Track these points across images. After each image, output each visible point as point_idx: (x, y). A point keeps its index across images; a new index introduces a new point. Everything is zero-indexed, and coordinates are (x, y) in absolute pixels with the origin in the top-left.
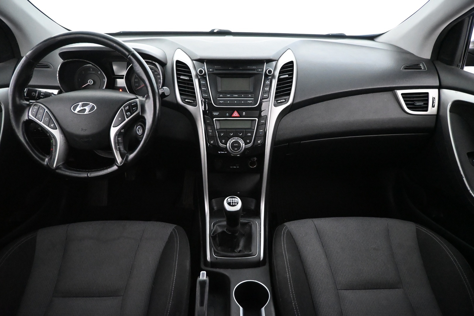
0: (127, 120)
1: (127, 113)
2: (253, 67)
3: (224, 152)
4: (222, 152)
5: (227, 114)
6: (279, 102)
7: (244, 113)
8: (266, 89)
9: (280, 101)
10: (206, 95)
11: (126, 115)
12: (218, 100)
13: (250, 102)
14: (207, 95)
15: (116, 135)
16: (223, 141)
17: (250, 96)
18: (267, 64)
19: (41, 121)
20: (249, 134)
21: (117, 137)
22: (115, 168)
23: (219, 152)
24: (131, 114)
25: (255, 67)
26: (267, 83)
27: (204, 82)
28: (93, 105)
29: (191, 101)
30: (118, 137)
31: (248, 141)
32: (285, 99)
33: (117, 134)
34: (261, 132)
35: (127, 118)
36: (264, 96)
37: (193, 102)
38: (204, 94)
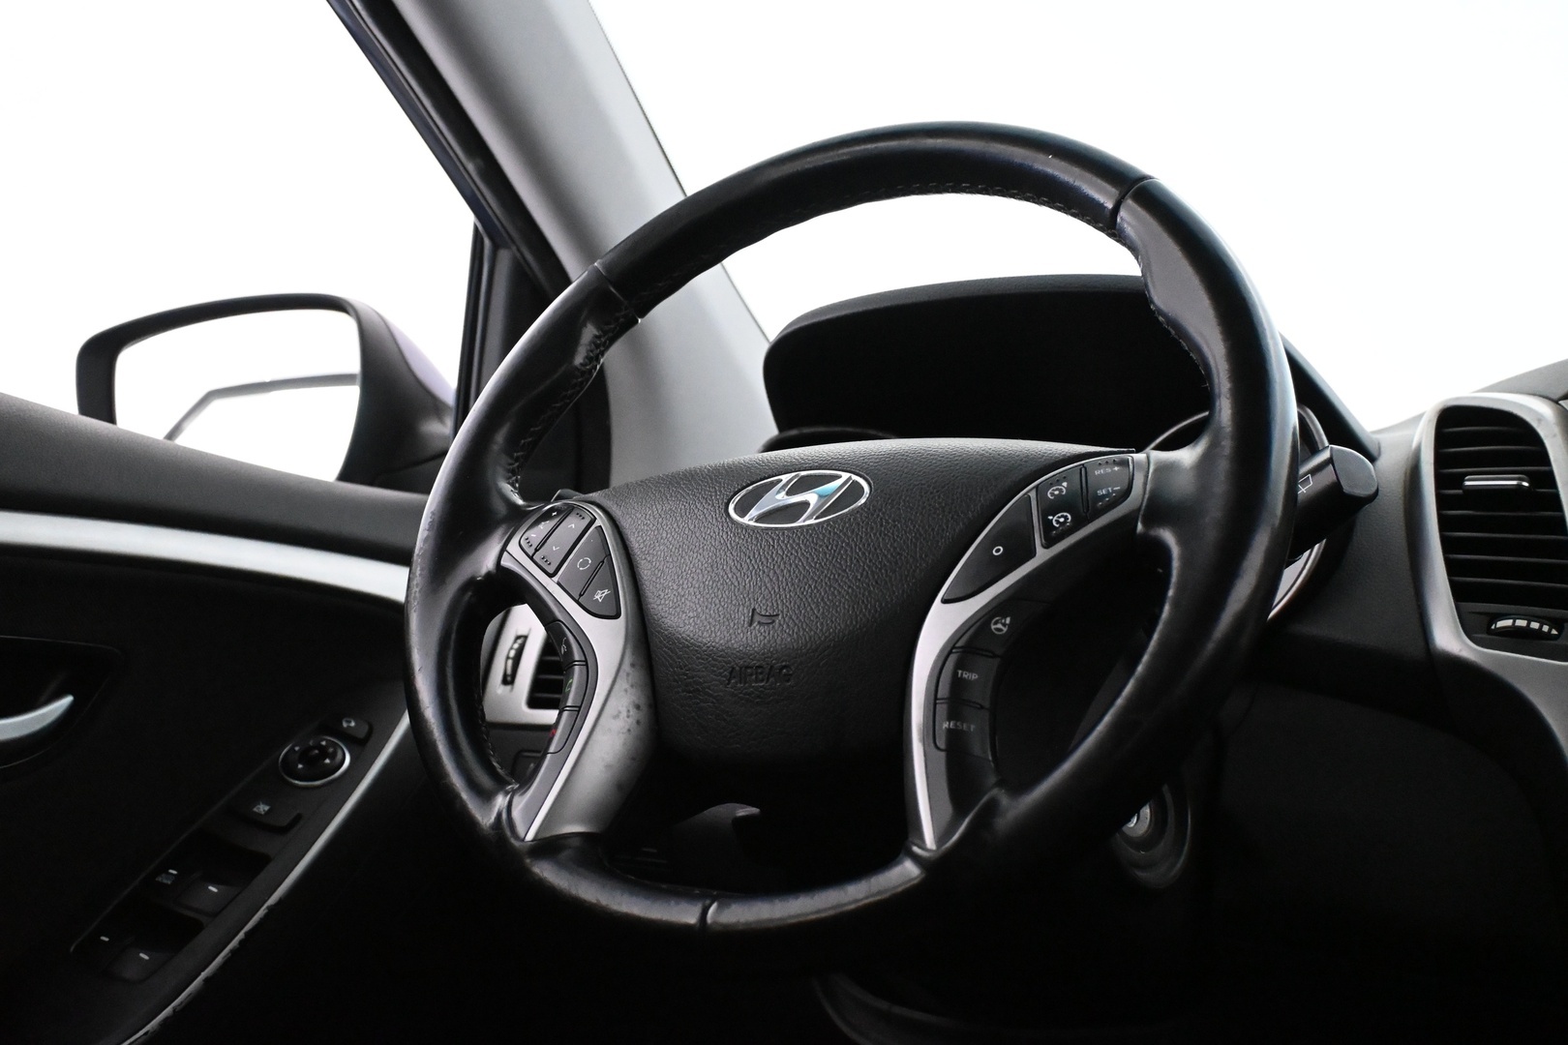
0: (1042, 555)
1: (1053, 519)
11: (1047, 526)
15: (950, 653)
19: (551, 576)
21: (953, 659)
22: (907, 871)
24: (1079, 523)
28: (855, 483)
30: (960, 665)
33: (959, 644)
35: (1047, 545)
37: (1554, 632)
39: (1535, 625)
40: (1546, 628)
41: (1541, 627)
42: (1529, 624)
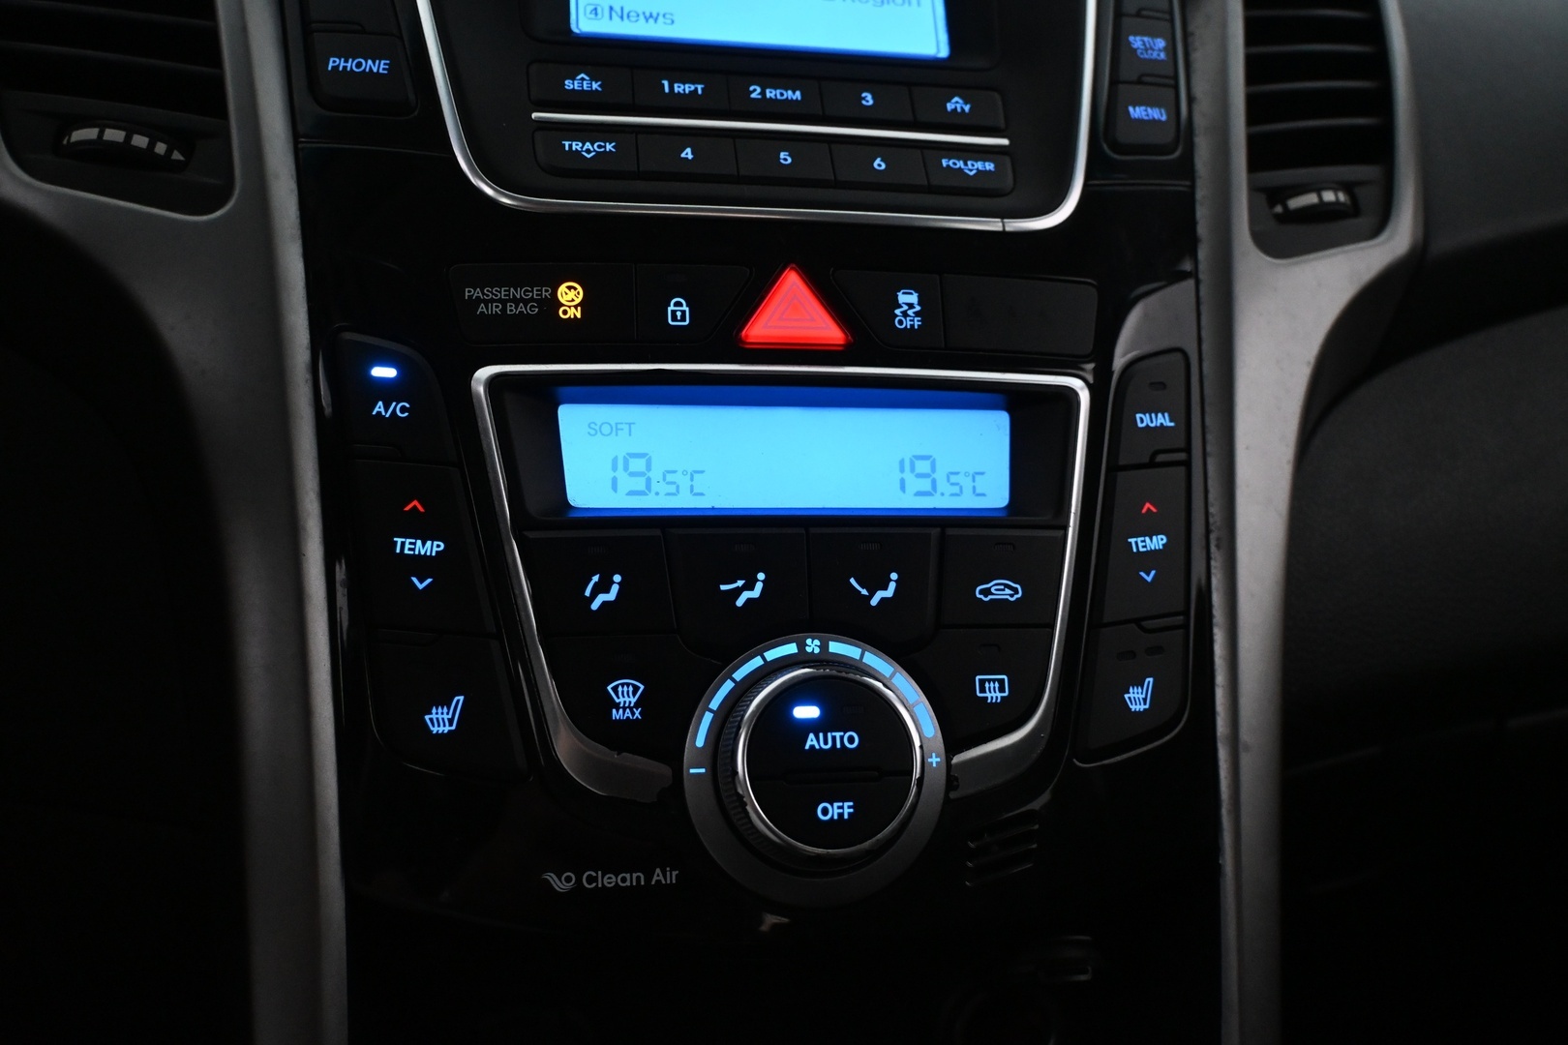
3: (630, 879)
4: (609, 881)
5: (678, 311)
6: (1292, 203)
7: (908, 298)
8: (1137, 42)
9: (1311, 199)
12: (544, 125)
13: (973, 167)
14: (380, 67)
16: (626, 696)
20: (1001, 590)
23: (560, 884)
31: (993, 695)
34: (1153, 554)
36: (1135, 114)
37: (177, 156)
38: (337, 60)
39: (140, 141)
40: (161, 148)
41: (152, 145)
42: (128, 138)
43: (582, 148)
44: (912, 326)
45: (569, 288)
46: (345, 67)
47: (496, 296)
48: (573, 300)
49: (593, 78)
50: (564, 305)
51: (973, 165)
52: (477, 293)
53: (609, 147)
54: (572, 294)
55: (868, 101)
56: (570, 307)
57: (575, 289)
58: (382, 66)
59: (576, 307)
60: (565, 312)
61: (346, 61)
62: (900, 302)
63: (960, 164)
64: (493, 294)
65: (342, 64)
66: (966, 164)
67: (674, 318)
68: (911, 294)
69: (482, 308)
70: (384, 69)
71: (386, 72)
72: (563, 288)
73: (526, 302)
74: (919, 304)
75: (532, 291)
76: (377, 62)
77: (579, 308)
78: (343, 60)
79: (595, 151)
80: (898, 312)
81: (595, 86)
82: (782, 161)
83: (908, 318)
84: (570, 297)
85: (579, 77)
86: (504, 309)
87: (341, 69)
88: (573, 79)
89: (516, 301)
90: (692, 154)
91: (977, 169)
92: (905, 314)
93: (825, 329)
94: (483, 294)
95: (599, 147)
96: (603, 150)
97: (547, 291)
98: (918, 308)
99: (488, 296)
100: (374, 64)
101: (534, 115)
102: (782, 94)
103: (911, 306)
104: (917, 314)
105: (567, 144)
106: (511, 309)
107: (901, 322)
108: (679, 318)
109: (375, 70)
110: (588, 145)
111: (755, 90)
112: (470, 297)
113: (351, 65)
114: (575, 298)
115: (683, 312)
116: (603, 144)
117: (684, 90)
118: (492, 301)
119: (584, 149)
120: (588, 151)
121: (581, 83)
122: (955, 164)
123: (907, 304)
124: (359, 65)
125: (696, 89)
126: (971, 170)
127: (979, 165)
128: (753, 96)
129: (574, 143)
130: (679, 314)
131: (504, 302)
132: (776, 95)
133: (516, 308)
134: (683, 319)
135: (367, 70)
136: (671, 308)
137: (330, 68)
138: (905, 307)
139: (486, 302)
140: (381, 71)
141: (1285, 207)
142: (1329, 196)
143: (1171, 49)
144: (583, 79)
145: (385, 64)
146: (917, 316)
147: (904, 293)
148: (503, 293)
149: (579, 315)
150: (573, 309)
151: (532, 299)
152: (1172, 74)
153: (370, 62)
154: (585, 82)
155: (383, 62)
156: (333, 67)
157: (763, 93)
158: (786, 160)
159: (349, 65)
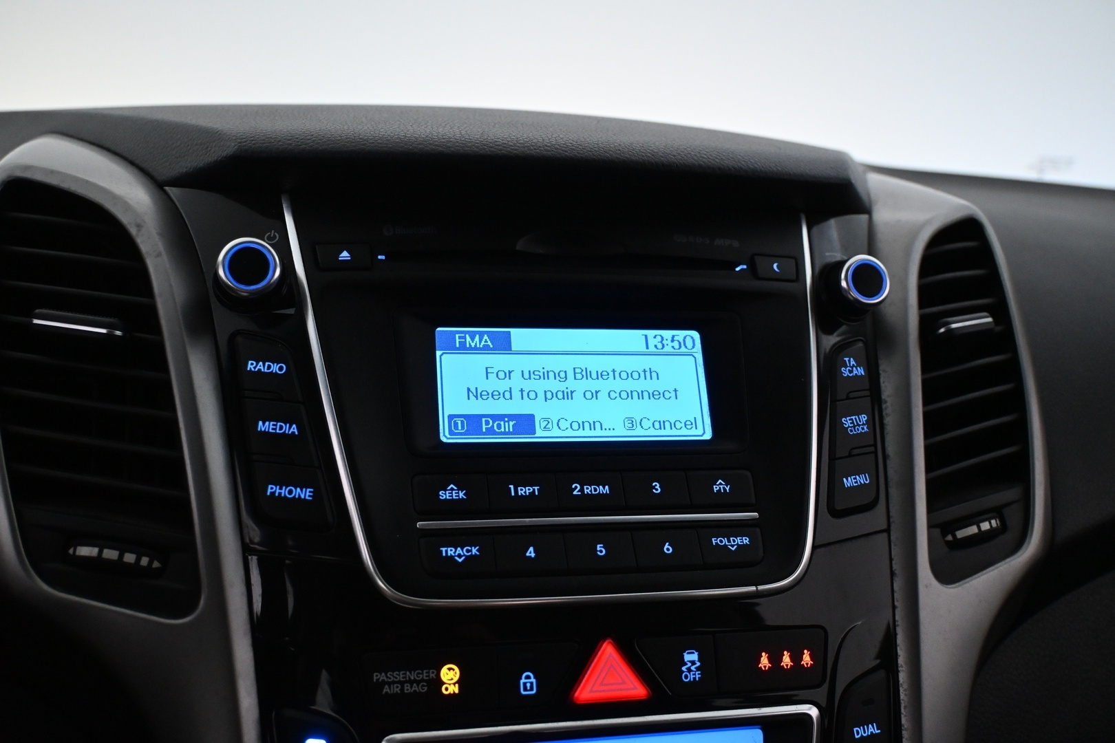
2: (718, 242)
5: (528, 683)
6: (961, 534)
7: (691, 657)
8: (847, 422)
9: (973, 530)
10: (297, 492)
12: (426, 532)
13: (735, 543)
14: (306, 494)
17: (720, 486)
18: (815, 229)
25: (736, 244)
26: (845, 372)
27: (275, 368)
29: (130, 558)
32: (997, 512)
36: (849, 482)
37: (156, 565)
38: (274, 487)
40: (145, 561)
41: (138, 560)
42: (121, 556)
43: (455, 553)
44: (695, 679)
45: (450, 669)
46: (280, 494)
47: (396, 678)
48: (452, 679)
49: (460, 489)
50: (445, 683)
51: (734, 541)
52: (382, 677)
53: (474, 551)
54: (451, 673)
55: (657, 490)
56: (450, 684)
57: (453, 670)
58: (308, 494)
59: (454, 684)
60: (447, 689)
61: (281, 489)
62: (686, 660)
63: (725, 541)
64: (394, 677)
65: (278, 491)
66: (729, 541)
67: (525, 689)
68: (693, 653)
69: (386, 689)
70: (309, 496)
71: (311, 498)
72: (444, 670)
73: (418, 682)
74: (699, 661)
75: (422, 674)
76: (304, 490)
77: (457, 685)
78: (278, 487)
79: (464, 555)
80: (684, 668)
81: (461, 495)
82: (599, 553)
83: (692, 673)
84: (450, 676)
85: (449, 488)
86: (402, 689)
87: (277, 494)
88: (445, 490)
89: (411, 682)
90: (534, 552)
91: (738, 544)
92: (689, 670)
93: (634, 688)
94: (387, 677)
95: (468, 551)
96: (470, 553)
97: (433, 673)
98: (698, 664)
99: (390, 678)
100: (302, 490)
101: (419, 524)
102: (595, 490)
103: (693, 663)
104: (698, 669)
105: (444, 549)
106: (408, 689)
107: (686, 677)
108: (528, 688)
109: (303, 496)
110: (459, 550)
111: (576, 487)
112: (378, 680)
113: (284, 492)
114: (453, 677)
115: (532, 683)
116: (470, 548)
117: (525, 492)
118: (394, 682)
119: (456, 554)
120: (460, 556)
121: (451, 493)
122: (721, 541)
123: (690, 661)
124: (290, 492)
125: (534, 490)
126: (733, 546)
127: (738, 540)
128: (575, 493)
129: (449, 549)
130: (528, 685)
131: (402, 683)
132: (591, 491)
133: (411, 687)
134: (532, 689)
135: (297, 497)
136: (523, 681)
137: (268, 494)
138: (689, 664)
139: (390, 684)
140: (307, 498)
141: (954, 536)
142: (985, 526)
143: (871, 423)
144: (452, 489)
145: (310, 492)
146: (697, 671)
147: (688, 653)
148: (401, 676)
149: (457, 691)
150: (452, 686)
151: (422, 680)
152: (872, 443)
153: (298, 490)
154: (454, 492)
155: (308, 490)
156: (271, 493)
157: (582, 490)
158: (601, 551)
159: (283, 491)
